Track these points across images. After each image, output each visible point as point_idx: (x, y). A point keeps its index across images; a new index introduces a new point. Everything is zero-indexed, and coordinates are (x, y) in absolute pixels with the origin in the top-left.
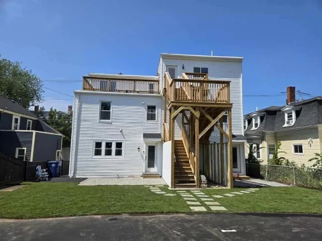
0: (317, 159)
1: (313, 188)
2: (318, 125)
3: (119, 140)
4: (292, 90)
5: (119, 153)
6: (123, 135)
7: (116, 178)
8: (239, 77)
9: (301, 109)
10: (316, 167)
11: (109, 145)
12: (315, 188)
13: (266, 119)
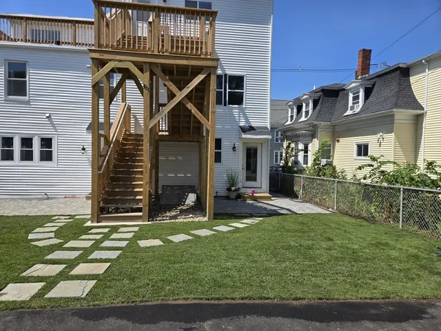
0: (372, 166)
1: (359, 217)
2: (394, 110)
3: (47, 133)
4: (366, 54)
5: (46, 156)
6: (53, 125)
7: (43, 199)
8: (267, 23)
9: (374, 85)
10: (368, 181)
11: (27, 142)
12: (363, 218)
13: (322, 103)
